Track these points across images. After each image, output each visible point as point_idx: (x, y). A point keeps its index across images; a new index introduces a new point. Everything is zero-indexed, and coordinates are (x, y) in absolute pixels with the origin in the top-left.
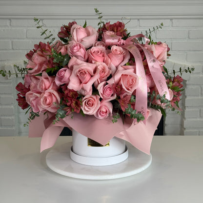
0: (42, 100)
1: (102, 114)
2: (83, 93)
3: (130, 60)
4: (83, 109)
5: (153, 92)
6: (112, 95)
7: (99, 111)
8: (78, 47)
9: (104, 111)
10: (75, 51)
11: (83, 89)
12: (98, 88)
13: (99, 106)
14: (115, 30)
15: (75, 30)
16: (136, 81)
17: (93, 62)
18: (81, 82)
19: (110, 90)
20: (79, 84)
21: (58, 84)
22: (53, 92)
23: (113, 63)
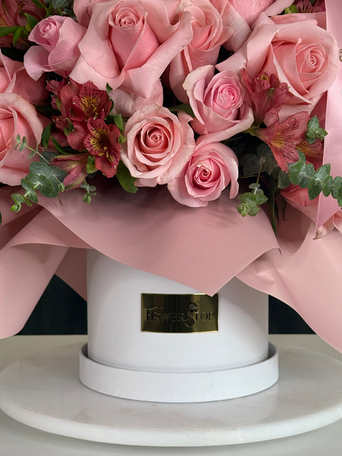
2: (129, 105)
4: (128, 163)
6: (238, 116)
7: (190, 172)
9: (210, 168)
12: (187, 86)
13: (191, 148)
16: (327, 58)
18: (120, 67)
19: (231, 92)
20: (113, 72)
21: (36, 74)
22: (17, 101)
23: (236, 9)
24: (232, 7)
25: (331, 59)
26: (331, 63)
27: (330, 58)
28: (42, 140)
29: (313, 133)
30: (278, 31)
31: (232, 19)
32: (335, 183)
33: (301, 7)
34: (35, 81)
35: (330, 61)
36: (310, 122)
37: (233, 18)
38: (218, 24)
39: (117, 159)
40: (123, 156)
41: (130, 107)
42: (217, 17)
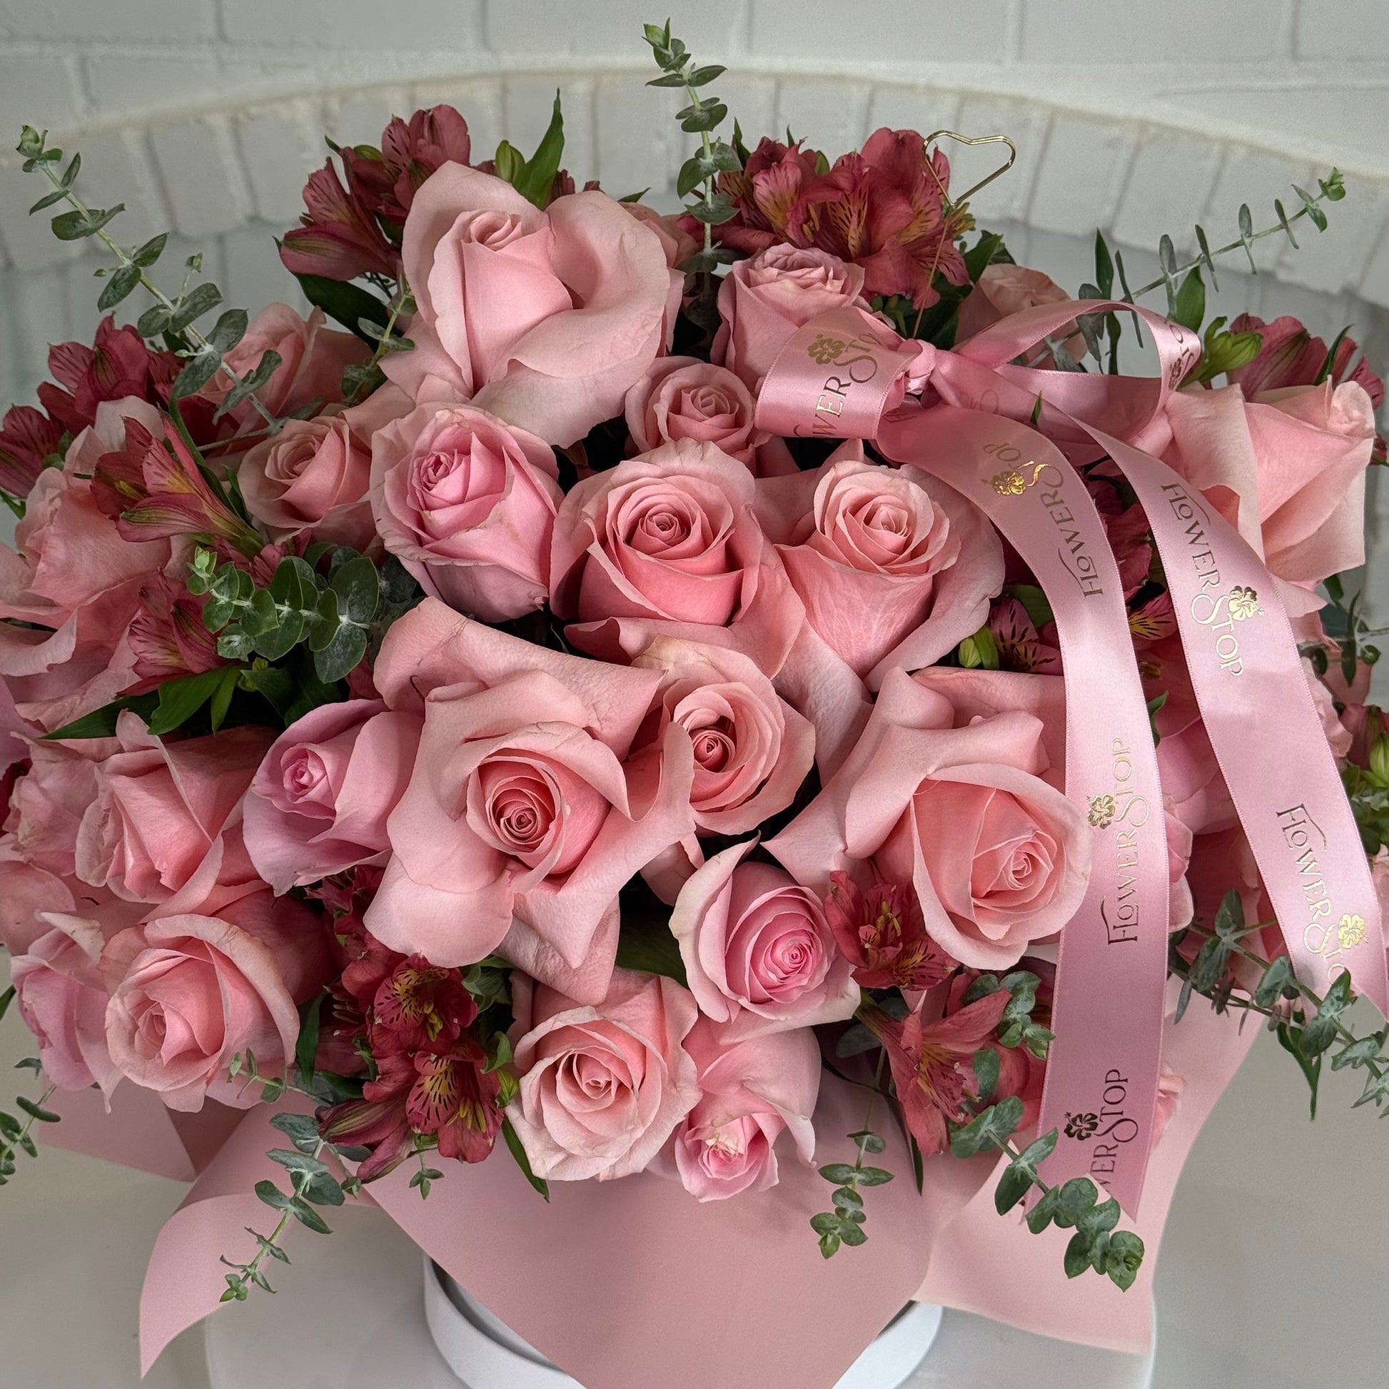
0: (117, 1008)
1: (712, 1169)
2: (527, 950)
3: (997, 605)
4: (524, 1129)
5: (1225, 910)
8: (478, 466)
10: (440, 518)
11: (523, 920)
12: (679, 924)
13: (690, 1098)
14: (854, 236)
15: (445, 249)
17: (630, 636)
20: (483, 878)
21: (277, 869)
22: (228, 941)
23: (826, 637)
24: (813, 635)
25: (1071, 860)
26: (1071, 868)
27: (1068, 855)
28: (297, 1057)
29: (1018, 1037)
30: (931, 770)
31: (812, 667)
32: (1064, 1197)
33: (1007, 631)
34: (276, 895)
35: (1069, 863)
36: (1010, 1006)
37: (816, 668)
38: (768, 744)
39: (496, 1117)
40: (512, 1112)
41: (531, 956)
42: (766, 722)
